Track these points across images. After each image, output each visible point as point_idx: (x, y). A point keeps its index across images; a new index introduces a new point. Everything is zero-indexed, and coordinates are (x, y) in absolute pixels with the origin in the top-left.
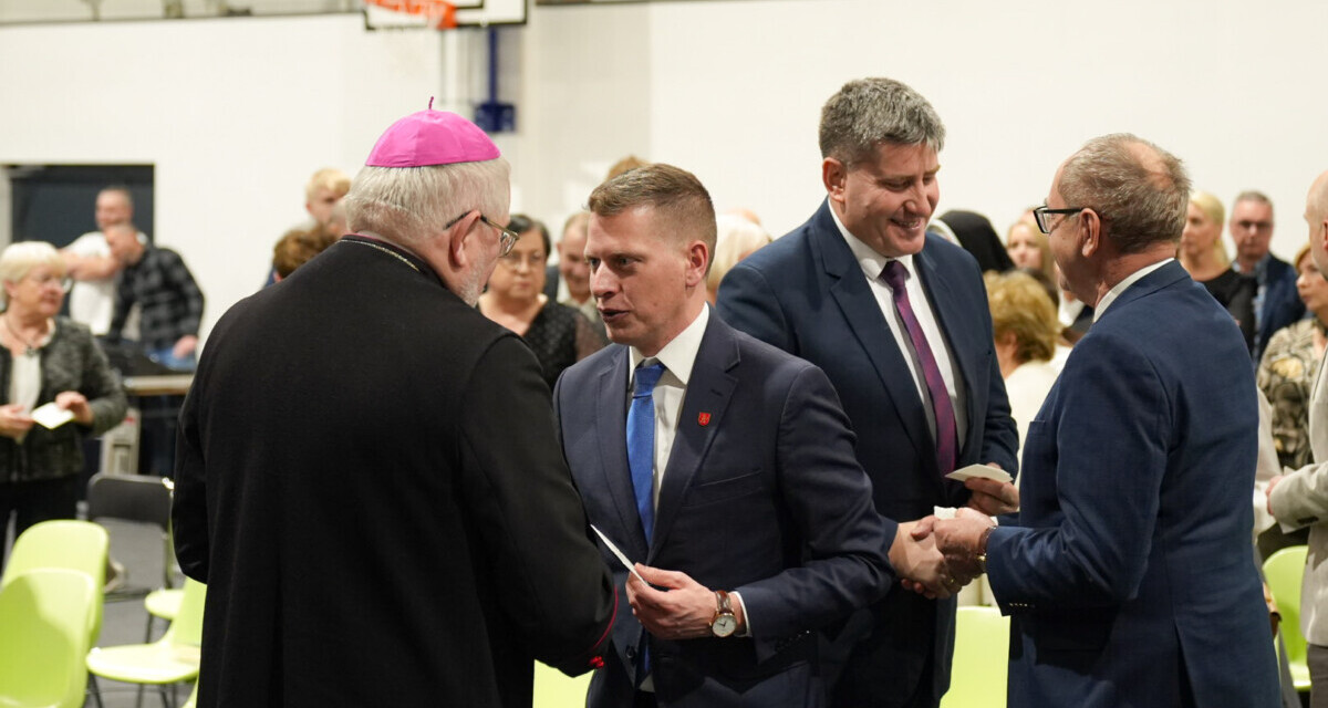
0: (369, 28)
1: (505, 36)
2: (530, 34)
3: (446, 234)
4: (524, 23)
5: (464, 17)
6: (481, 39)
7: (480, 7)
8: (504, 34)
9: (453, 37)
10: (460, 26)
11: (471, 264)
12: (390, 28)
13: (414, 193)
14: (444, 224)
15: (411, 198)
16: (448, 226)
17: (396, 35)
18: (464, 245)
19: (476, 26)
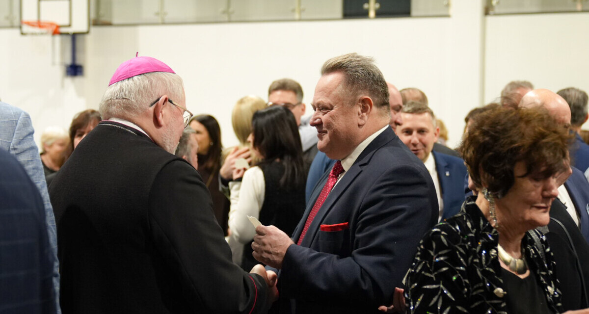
0: (22, 34)
1: (79, 39)
2: (89, 38)
3: (152, 109)
4: (88, 32)
5: (63, 30)
6: (68, 40)
7: (70, 26)
8: (78, 38)
9: (58, 38)
10: (61, 34)
11: (167, 125)
12: (33, 34)
13: (131, 89)
14: (150, 104)
15: (129, 92)
16: (152, 105)
17: (35, 38)
18: (162, 115)
19: (67, 34)
